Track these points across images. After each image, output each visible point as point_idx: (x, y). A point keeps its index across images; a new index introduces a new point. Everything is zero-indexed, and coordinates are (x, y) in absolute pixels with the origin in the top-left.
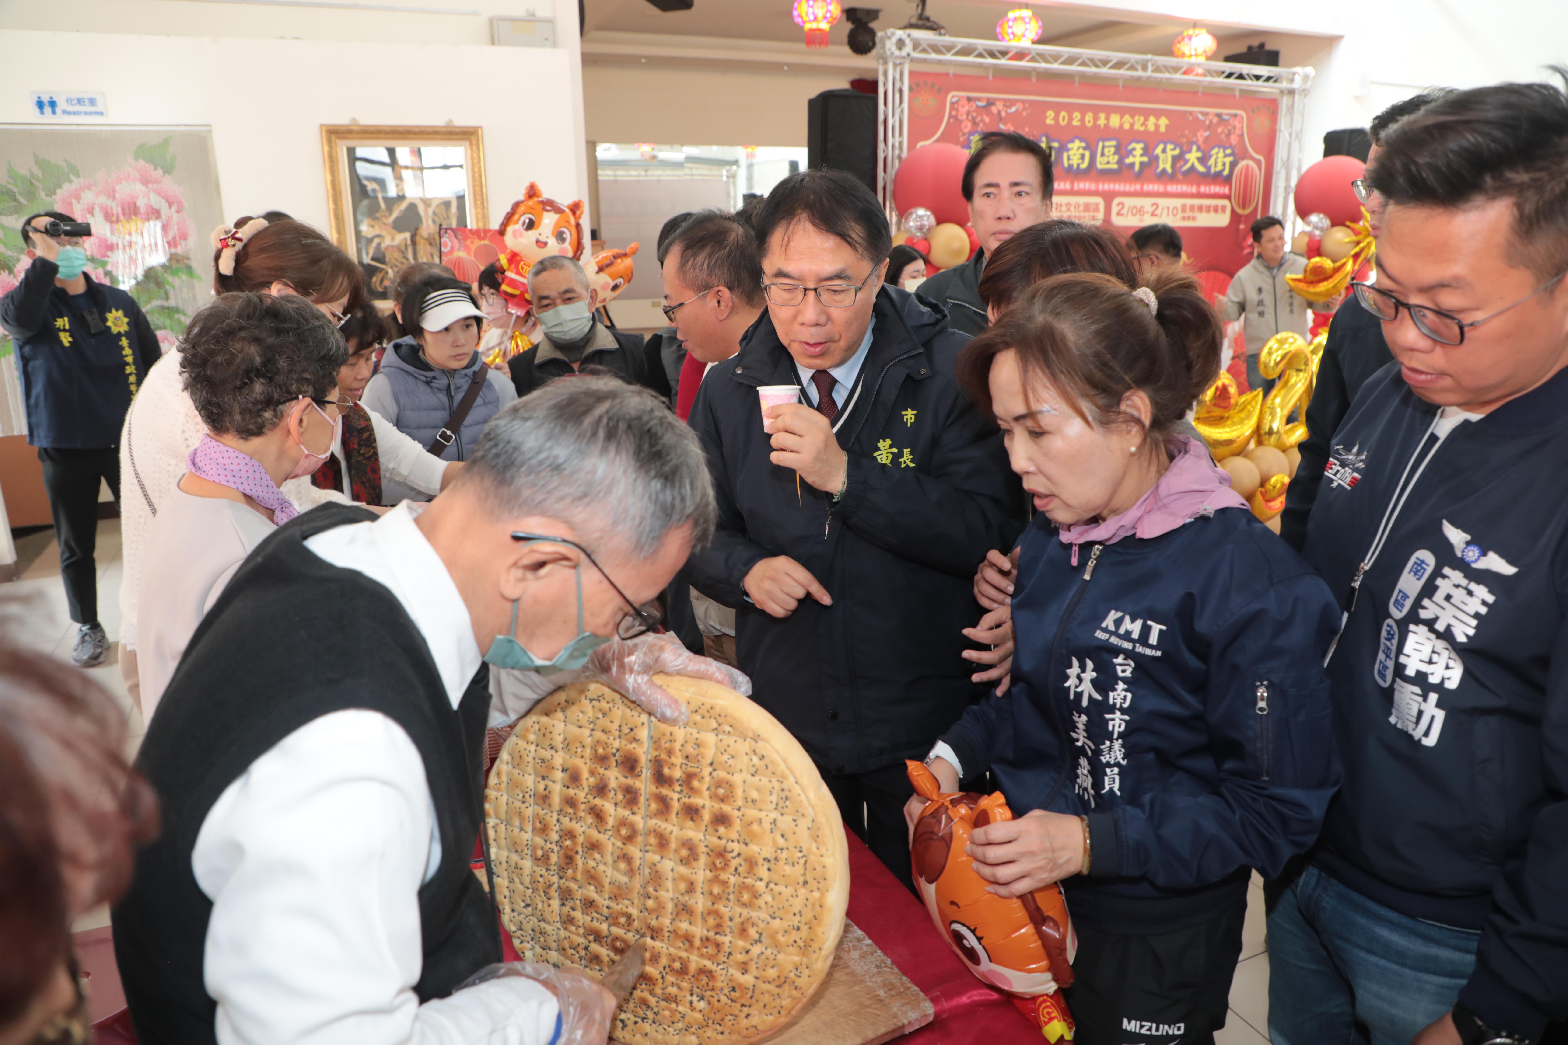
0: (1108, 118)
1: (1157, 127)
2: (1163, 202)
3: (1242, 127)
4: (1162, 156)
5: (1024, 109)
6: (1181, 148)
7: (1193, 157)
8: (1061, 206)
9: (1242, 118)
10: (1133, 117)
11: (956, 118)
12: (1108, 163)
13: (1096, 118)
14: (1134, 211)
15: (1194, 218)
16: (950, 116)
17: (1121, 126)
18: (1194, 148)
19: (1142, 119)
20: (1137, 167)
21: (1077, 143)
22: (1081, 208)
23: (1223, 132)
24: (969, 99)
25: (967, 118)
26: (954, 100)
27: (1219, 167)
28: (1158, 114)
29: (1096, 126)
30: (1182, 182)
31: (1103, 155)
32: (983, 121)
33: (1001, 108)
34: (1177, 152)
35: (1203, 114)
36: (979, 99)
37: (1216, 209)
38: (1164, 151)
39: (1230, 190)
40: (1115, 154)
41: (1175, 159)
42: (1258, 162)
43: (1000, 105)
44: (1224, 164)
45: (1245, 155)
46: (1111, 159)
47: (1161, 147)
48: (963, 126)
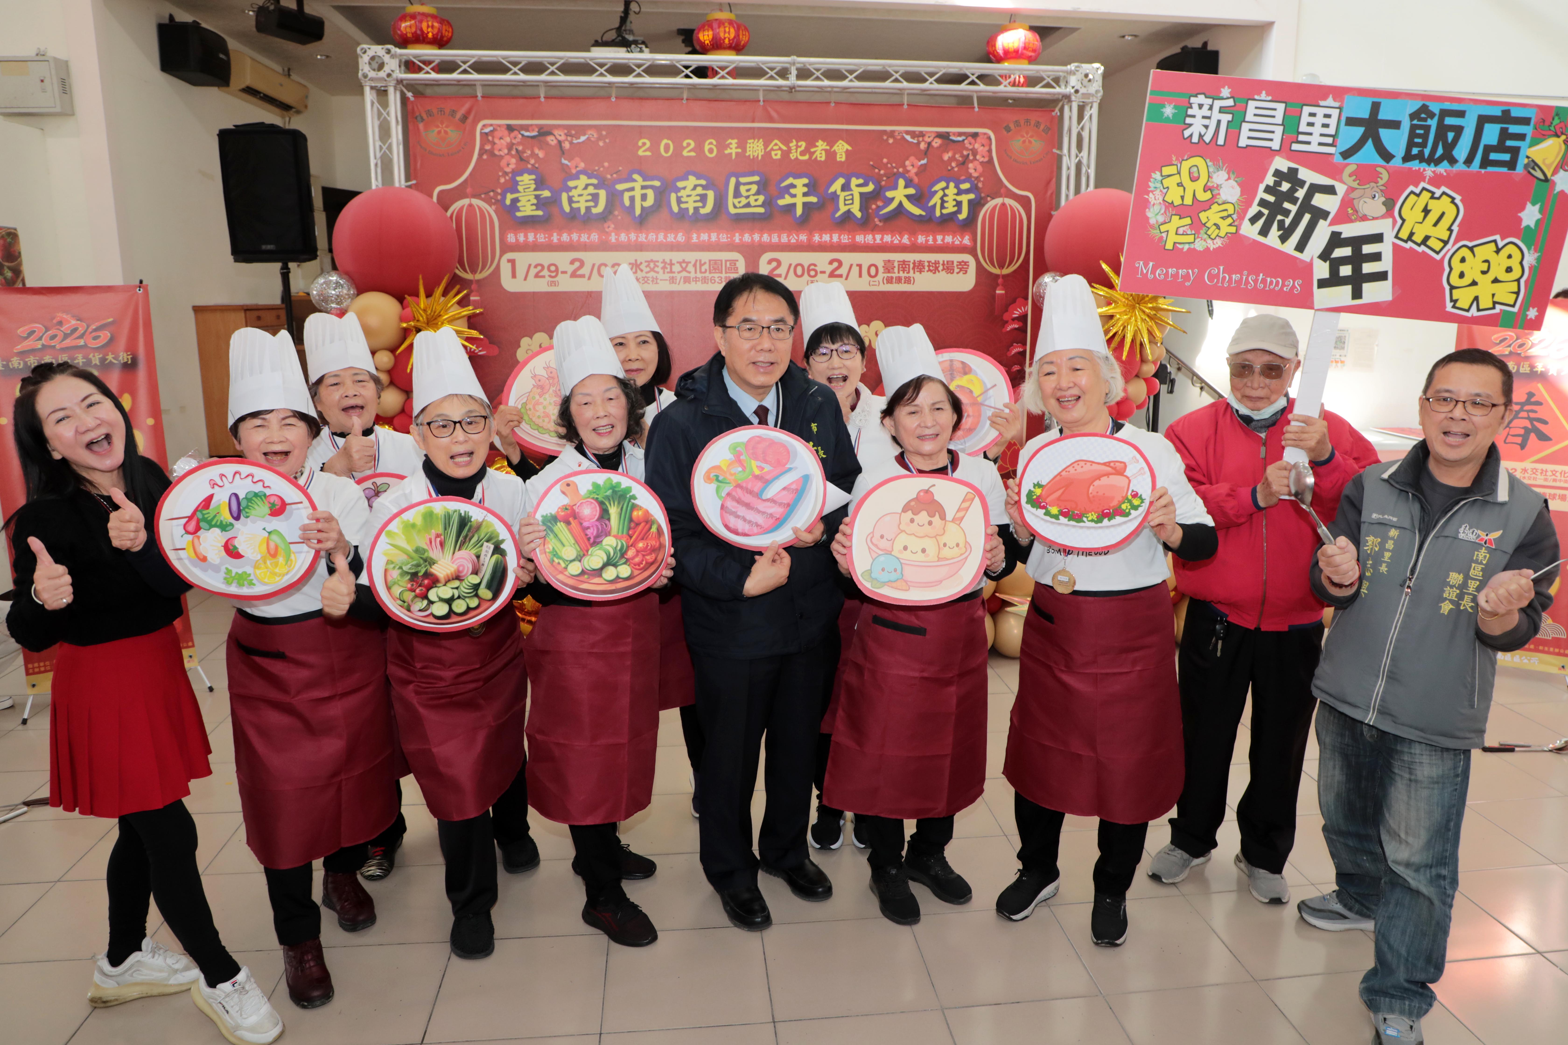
0: (742, 145)
1: (831, 155)
2: (848, 258)
3: (990, 151)
4: (842, 195)
5: (600, 138)
6: (877, 183)
7: (899, 194)
8: (671, 264)
9: (989, 139)
10: (786, 142)
11: (491, 153)
12: (748, 205)
13: (722, 146)
14: (799, 271)
15: (908, 280)
16: (482, 151)
17: (767, 155)
18: (901, 182)
19: (803, 144)
20: (799, 211)
21: (692, 180)
22: (706, 266)
23: (952, 159)
24: (510, 128)
25: (509, 153)
26: (487, 130)
27: (950, 208)
28: (831, 137)
29: (722, 157)
30: (883, 231)
31: (737, 194)
32: (533, 155)
33: (562, 138)
34: (870, 188)
35: (913, 134)
36: (527, 128)
37: (949, 268)
38: (846, 187)
39: (974, 240)
40: (758, 193)
41: (866, 199)
42: (1025, 202)
43: (560, 135)
44: (959, 204)
45: (998, 190)
46: (752, 200)
47: (841, 181)
48: (503, 163)
